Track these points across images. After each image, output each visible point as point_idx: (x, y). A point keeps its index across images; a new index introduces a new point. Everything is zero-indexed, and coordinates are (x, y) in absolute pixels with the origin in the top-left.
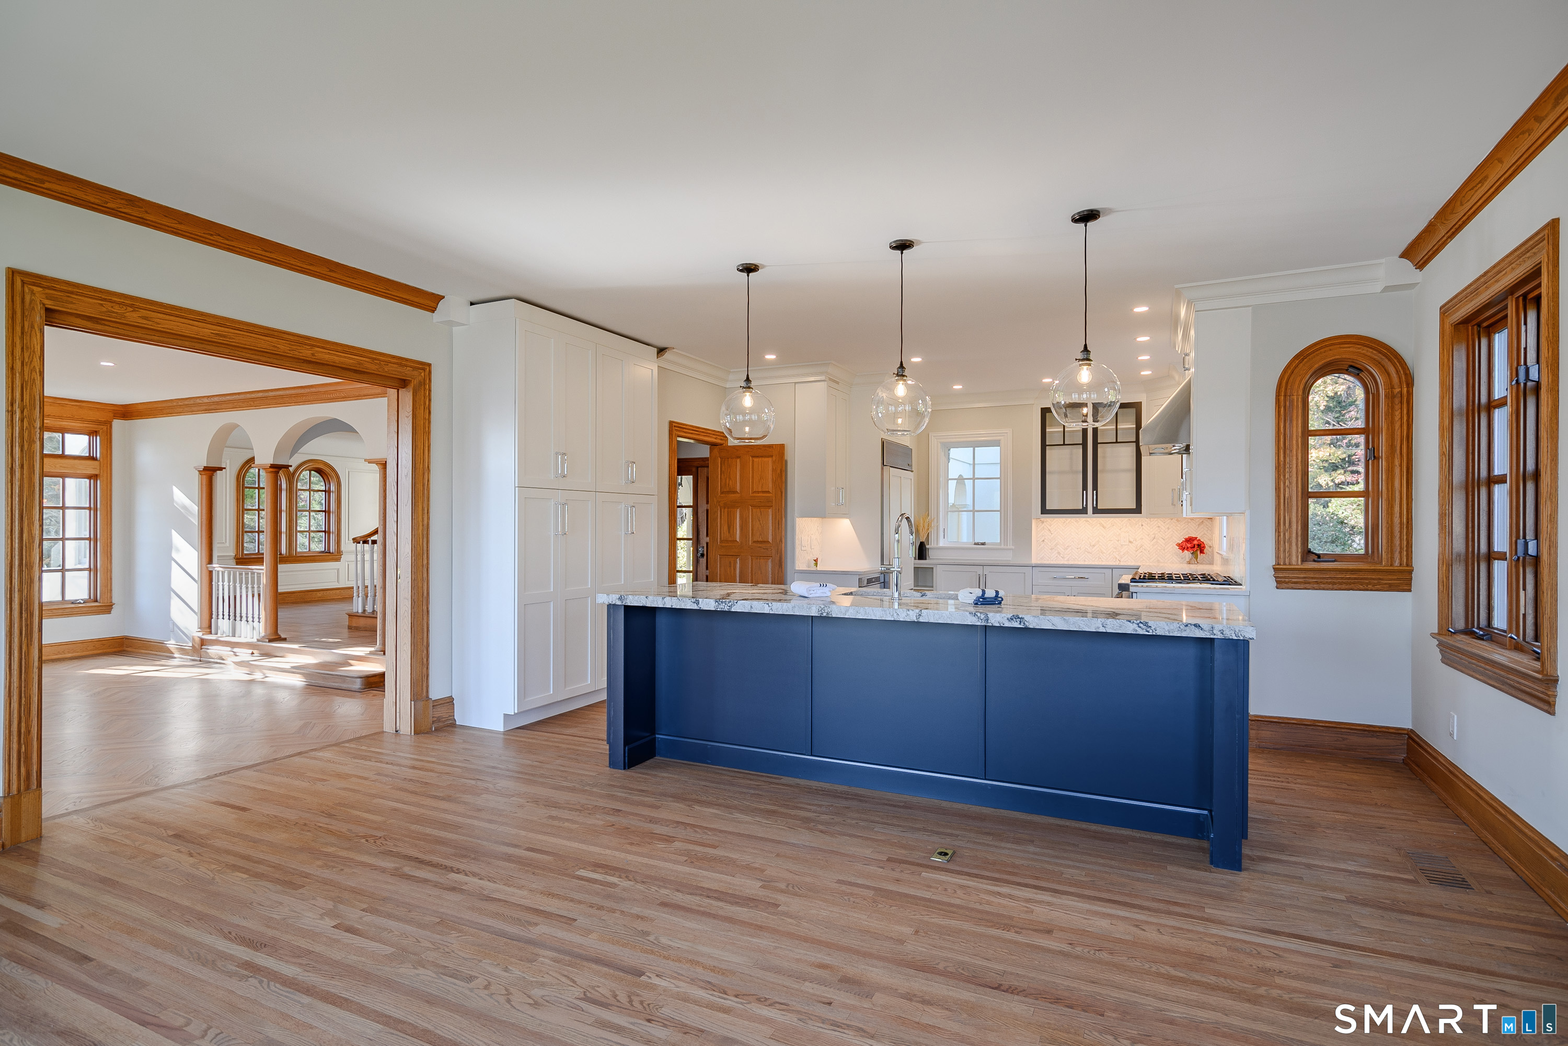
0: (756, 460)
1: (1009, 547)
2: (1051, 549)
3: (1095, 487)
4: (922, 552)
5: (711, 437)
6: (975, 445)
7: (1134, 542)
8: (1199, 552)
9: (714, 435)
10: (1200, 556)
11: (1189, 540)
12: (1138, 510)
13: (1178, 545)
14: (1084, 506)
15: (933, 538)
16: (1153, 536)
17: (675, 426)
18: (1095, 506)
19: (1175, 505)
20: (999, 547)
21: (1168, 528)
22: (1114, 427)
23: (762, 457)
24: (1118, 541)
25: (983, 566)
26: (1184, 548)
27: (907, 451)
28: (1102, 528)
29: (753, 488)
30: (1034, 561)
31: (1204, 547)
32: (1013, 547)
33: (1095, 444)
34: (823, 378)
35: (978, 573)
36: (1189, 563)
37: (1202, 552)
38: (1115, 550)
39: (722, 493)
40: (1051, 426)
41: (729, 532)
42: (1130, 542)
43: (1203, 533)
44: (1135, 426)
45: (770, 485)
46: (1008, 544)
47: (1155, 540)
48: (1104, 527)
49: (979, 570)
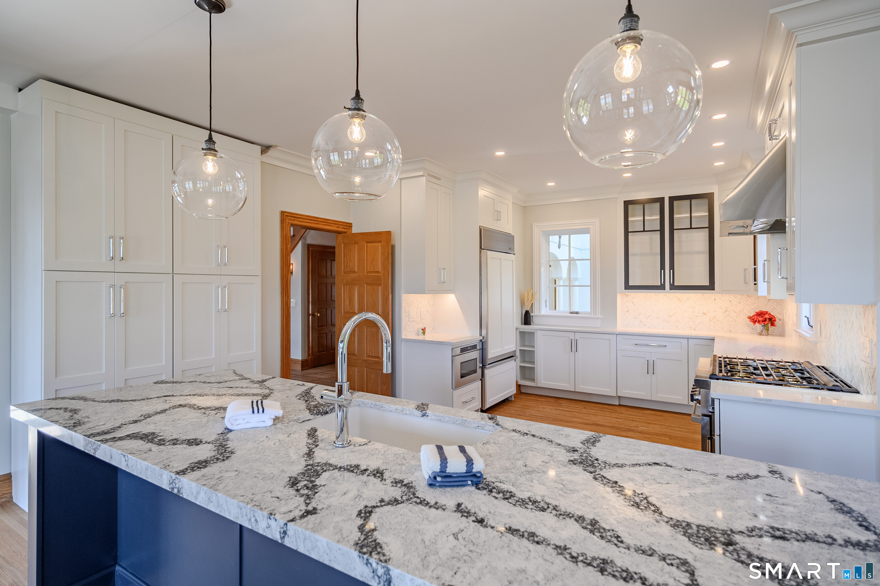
0: (369, 245)
1: (597, 316)
2: (634, 318)
3: (672, 267)
4: (527, 319)
5: (333, 226)
6: (570, 232)
7: (708, 314)
8: (770, 325)
9: (335, 224)
10: (771, 328)
11: (761, 314)
12: (711, 287)
13: (750, 318)
14: (662, 283)
15: (536, 307)
16: (725, 309)
17: (287, 216)
18: (672, 283)
19: (747, 283)
20: (589, 316)
21: (740, 303)
22: (689, 215)
23: (373, 242)
24: (693, 312)
25: (575, 332)
26: (756, 321)
27: (509, 239)
29: (367, 269)
30: (620, 328)
31: (775, 320)
32: (601, 317)
33: (672, 230)
34: (421, 173)
35: (571, 339)
36: (760, 334)
37: (773, 324)
38: (690, 321)
39: (345, 273)
40: (633, 216)
41: (350, 306)
42: (704, 314)
43: (773, 307)
44: (707, 214)
45: (380, 266)
46: (597, 313)
47: (727, 313)
48: (680, 300)
49: (572, 336)
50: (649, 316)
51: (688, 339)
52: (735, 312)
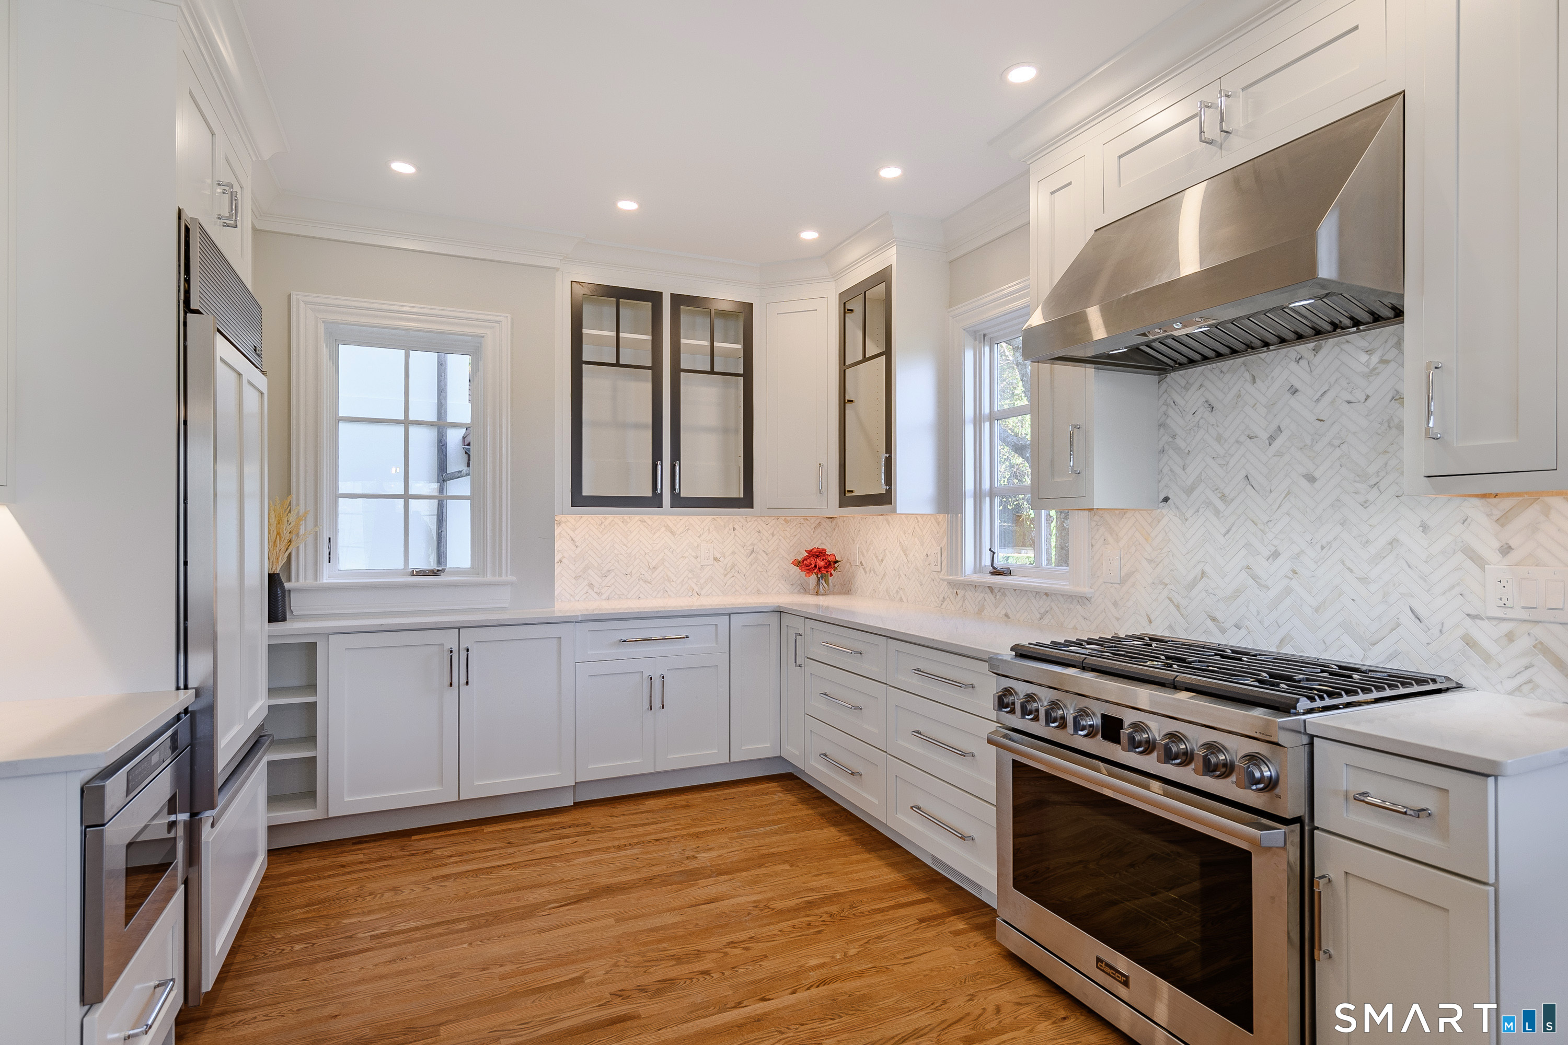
1: (504, 578)
3: (676, 455)
4: (278, 601)
6: (410, 343)
7: (722, 559)
8: (827, 575)
11: (814, 553)
12: (746, 501)
13: (797, 563)
14: (656, 491)
15: (299, 562)
16: (751, 548)
18: (675, 491)
19: (822, 493)
20: (472, 578)
21: (773, 535)
22: (708, 342)
24: (696, 558)
25: (457, 628)
26: (805, 568)
28: (669, 534)
32: (514, 579)
33: (676, 372)
36: (817, 592)
38: (690, 575)
40: (593, 326)
42: (716, 559)
44: (741, 346)
46: (504, 572)
47: (753, 554)
48: (671, 532)
49: (450, 640)
50: (608, 571)
51: (729, 615)
52: (767, 554)
